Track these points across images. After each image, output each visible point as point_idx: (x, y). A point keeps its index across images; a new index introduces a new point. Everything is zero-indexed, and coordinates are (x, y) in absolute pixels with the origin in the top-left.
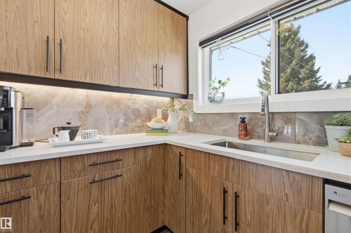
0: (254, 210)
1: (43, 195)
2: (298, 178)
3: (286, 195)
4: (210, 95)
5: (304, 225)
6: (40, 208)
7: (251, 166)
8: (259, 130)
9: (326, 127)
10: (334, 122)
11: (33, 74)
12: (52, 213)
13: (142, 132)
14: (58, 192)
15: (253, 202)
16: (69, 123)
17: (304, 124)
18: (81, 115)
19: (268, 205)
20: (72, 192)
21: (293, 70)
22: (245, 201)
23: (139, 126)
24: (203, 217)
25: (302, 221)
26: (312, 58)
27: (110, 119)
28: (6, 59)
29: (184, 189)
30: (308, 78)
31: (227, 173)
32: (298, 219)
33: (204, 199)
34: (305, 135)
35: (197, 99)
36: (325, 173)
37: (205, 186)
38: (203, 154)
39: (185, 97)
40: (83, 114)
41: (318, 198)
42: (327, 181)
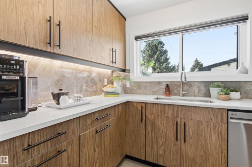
0: (194, 130)
1: (70, 147)
2: (217, 110)
3: (211, 119)
4: (144, 71)
5: (219, 130)
6: (68, 158)
7: (192, 108)
8: (175, 91)
9: (210, 88)
10: (215, 86)
11: (38, 47)
12: (75, 160)
13: (96, 95)
14: (78, 143)
15: (194, 126)
16: (61, 90)
17: (198, 87)
18: (57, 83)
19: (202, 125)
20: (86, 141)
21: (158, 56)
22: (189, 126)
23: (94, 91)
24: (160, 141)
25: (218, 129)
26: (166, 51)
27: (77, 86)
28: (16, 31)
29: (144, 129)
30: (165, 62)
31: (177, 114)
32: (217, 129)
33: (160, 131)
34: (199, 92)
35: (133, 72)
36: (227, 107)
37: (161, 123)
38: (160, 105)
39: (124, 71)
40: (58, 82)
41: (225, 117)
42: (229, 110)
